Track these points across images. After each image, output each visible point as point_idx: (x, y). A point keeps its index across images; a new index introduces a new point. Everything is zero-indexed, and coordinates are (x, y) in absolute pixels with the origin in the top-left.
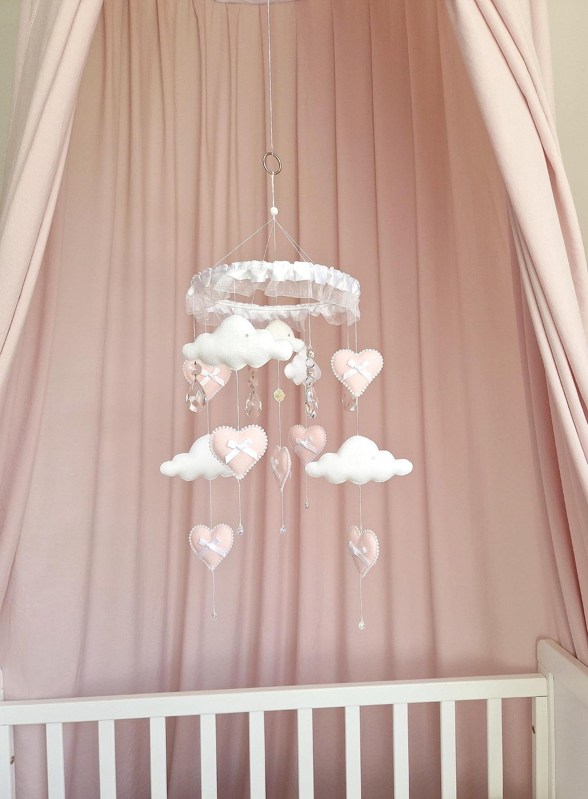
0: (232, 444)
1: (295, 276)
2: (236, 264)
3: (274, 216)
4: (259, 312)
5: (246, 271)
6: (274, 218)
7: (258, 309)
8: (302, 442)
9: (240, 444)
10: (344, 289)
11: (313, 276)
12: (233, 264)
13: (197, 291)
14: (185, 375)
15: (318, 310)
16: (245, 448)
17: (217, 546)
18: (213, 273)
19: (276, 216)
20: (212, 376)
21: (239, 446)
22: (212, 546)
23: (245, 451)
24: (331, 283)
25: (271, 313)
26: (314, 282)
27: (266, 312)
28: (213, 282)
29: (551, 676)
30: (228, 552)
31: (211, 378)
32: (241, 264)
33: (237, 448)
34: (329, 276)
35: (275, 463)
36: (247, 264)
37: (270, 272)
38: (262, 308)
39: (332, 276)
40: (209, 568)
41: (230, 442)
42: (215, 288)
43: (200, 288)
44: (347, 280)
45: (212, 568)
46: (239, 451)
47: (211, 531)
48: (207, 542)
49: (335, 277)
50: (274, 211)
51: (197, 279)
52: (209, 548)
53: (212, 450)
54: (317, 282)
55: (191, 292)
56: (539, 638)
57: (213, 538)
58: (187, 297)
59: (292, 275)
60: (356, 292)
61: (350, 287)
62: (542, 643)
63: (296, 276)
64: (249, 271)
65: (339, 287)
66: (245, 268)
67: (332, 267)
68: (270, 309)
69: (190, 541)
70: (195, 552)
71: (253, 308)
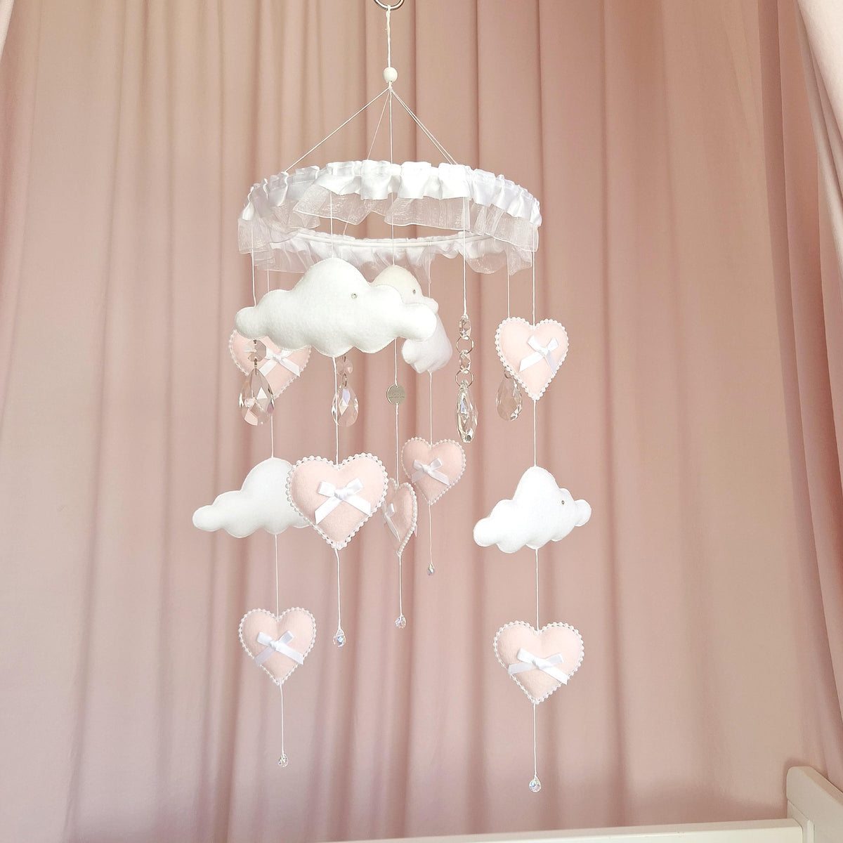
0: (328, 488)
1: (440, 190)
2: (335, 166)
3: (390, 83)
4: (354, 249)
5: (353, 178)
6: (390, 87)
7: (353, 243)
8: (426, 467)
9: (341, 488)
10: (518, 215)
11: (471, 188)
12: (330, 165)
13: (258, 211)
14: (233, 357)
15: (456, 248)
16: (349, 495)
17: (288, 645)
18: (291, 181)
19: (394, 84)
20: (280, 359)
21: (339, 492)
22: (281, 646)
23: (350, 501)
24: (499, 204)
25: (374, 251)
26: (472, 201)
27: (368, 248)
28: (291, 199)
29: (810, 825)
30: (306, 655)
31: (279, 363)
32: (345, 165)
33: (336, 495)
34: (498, 191)
35: (390, 510)
36: (355, 165)
37: (396, 183)
38: (359, 242)
39: (503, 191)
40: (275, 681)
41: (324, 485)
42: (296, 209)
43: (265, 208)
44: (524, 198)
45: (280, 682)
46: (338, 501)
47: (277, 618)
48: (270, 638)
49: (508, 192)
50: (391, 74)
51: (259, 191)
52: (275, 649)
53: (290, 498)
54: (478, 201)
55: (248, 213)
56: (790, 764)
57: (281, 632)
58: (240, 223)
59: (435, 188)
60: (536, 220)
61: (528, 210)
62: (795, 772)
63: (443, 189)
64: (359, 180)
65: (511, 212)
66: (351, 173)
67: (501, 176)
68: (373, 244)
69: (241, 636)
70: (250, 654)
71: (344, 242)
